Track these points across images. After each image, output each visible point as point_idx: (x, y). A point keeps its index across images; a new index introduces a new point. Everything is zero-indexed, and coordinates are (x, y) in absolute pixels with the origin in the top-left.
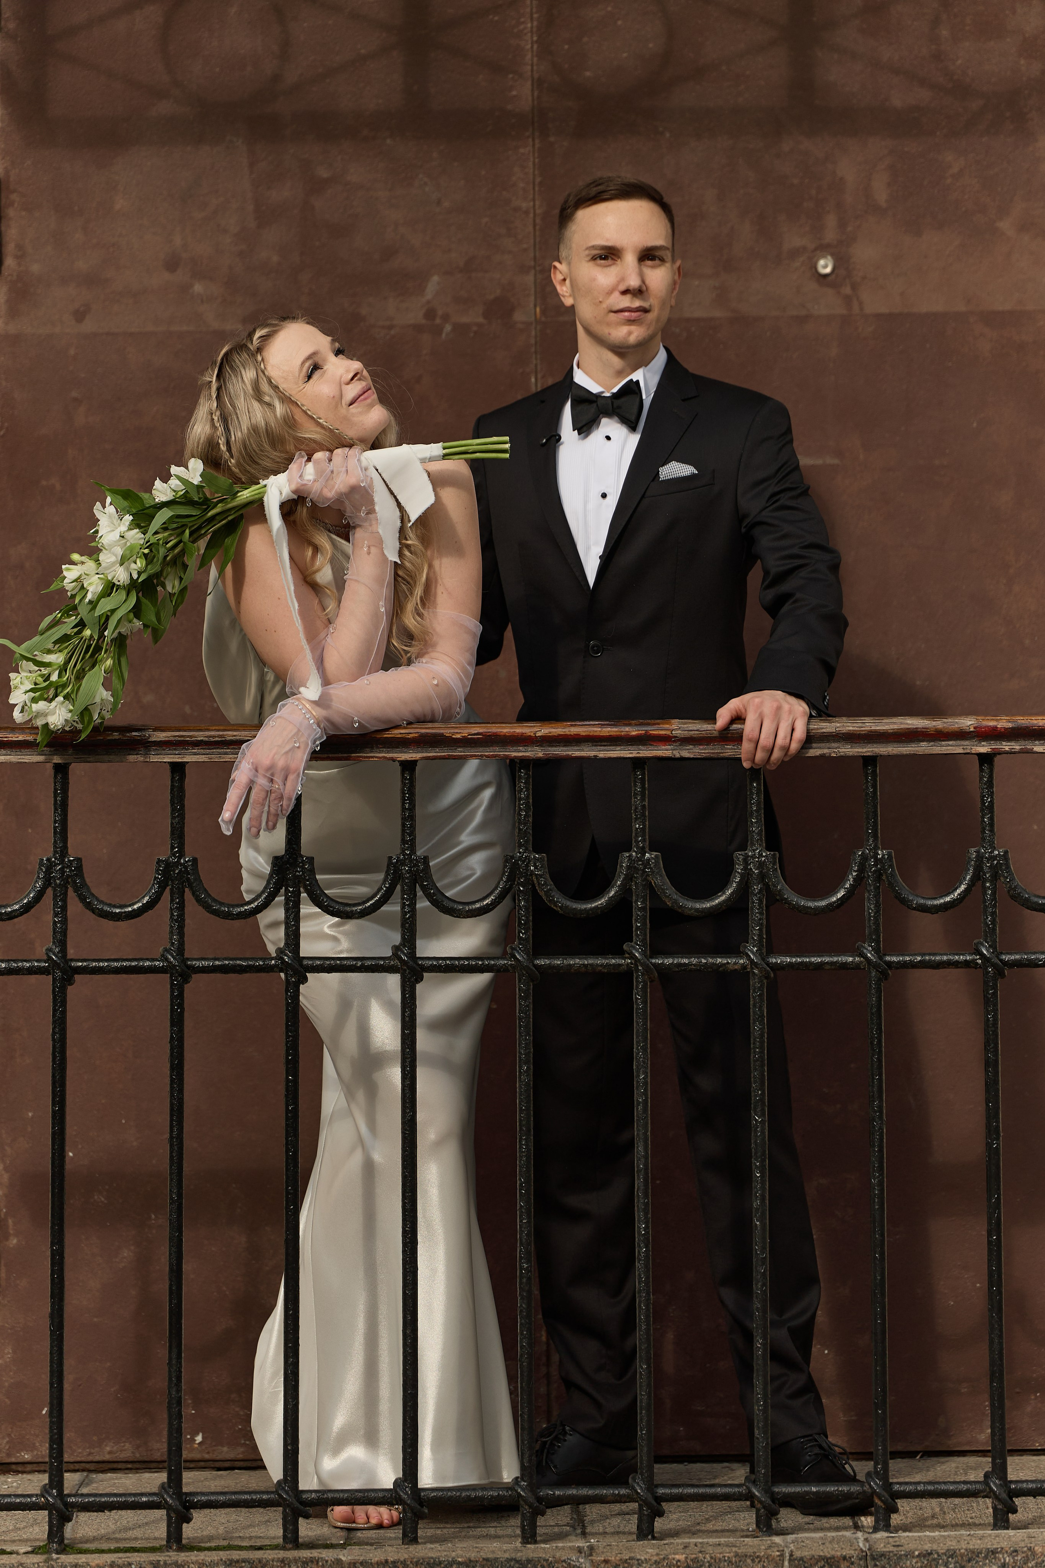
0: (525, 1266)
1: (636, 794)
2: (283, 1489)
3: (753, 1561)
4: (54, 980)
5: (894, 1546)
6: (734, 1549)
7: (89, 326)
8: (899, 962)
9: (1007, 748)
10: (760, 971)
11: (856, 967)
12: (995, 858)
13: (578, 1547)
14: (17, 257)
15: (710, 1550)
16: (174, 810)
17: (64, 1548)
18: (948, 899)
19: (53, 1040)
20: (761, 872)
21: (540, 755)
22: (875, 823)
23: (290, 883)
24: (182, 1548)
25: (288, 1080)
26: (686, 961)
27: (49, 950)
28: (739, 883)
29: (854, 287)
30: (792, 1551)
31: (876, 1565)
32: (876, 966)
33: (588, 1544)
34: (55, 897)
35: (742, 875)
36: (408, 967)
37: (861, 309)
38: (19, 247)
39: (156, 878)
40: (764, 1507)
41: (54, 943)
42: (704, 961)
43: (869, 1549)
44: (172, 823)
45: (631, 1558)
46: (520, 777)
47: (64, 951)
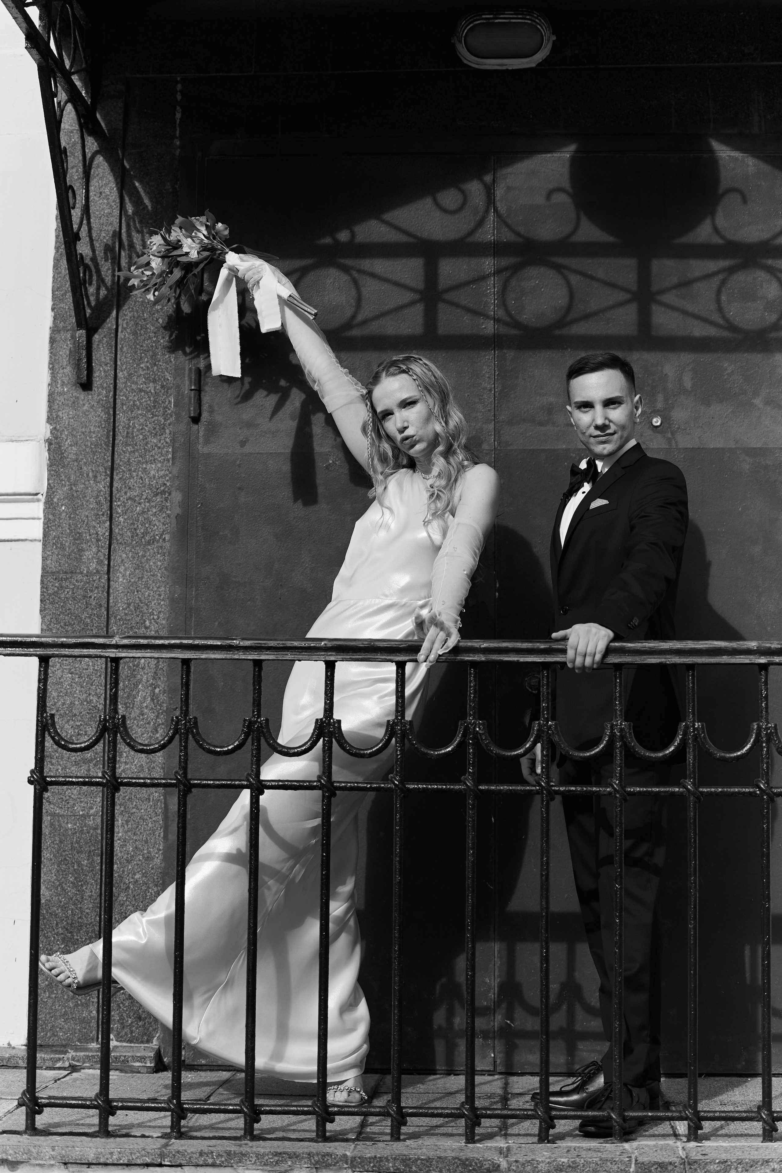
0: (470, 973)
1: (543, 685)
2: (316, 1105)
3: (611, 1163)
4: (179, 791)
5: (702, 1155)
6: (600, 1154)
7: (247, 449)
8: (707, 792)
9: (777, 661)
10: (620, 795)
11: (681, 794)
12: (769, 728)
13: (501, 1147)
14: (209, 412)
15: (583, 1154)
16: (255, 689)
17: (181, 1135)
18: (739, 753)
19: (178, 827)
20: (621, 735)
21: (483, 659)
22: (694, 706)
23: (326, 735)
24: (254, 1138)
25: (323, 856)
26: (574, 789)
27: (176, 772)
28: (607, 741)
29: (673, 433)
30: (636, 1157)
31: (691, 1168)
32: (693, 794)
33: (507, 1145)
34: (181, 740)
35: (609, 736)
36: (399, 788)
37: (677, 446)
38: (210, 407)
39: (243, 730)
40: (618, 1125)
41: (179, 768)
42: (585, 789)
43: (686, 1157)
44: (253, 697)
45: (533, 1160)
46: (471, 673)
47: (185, 773)
